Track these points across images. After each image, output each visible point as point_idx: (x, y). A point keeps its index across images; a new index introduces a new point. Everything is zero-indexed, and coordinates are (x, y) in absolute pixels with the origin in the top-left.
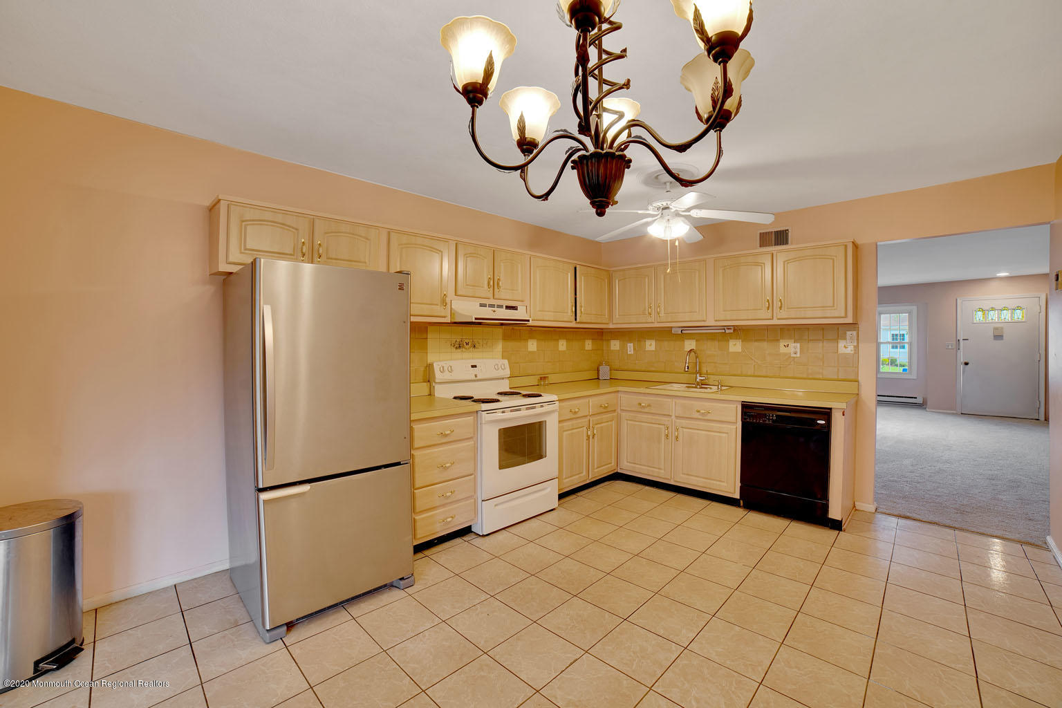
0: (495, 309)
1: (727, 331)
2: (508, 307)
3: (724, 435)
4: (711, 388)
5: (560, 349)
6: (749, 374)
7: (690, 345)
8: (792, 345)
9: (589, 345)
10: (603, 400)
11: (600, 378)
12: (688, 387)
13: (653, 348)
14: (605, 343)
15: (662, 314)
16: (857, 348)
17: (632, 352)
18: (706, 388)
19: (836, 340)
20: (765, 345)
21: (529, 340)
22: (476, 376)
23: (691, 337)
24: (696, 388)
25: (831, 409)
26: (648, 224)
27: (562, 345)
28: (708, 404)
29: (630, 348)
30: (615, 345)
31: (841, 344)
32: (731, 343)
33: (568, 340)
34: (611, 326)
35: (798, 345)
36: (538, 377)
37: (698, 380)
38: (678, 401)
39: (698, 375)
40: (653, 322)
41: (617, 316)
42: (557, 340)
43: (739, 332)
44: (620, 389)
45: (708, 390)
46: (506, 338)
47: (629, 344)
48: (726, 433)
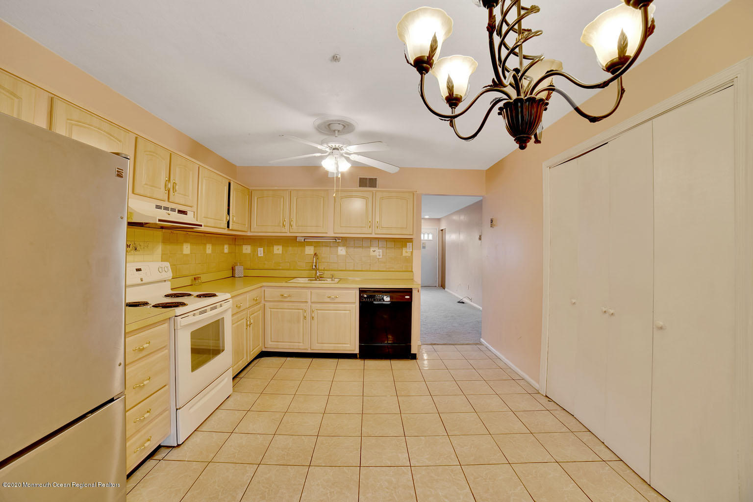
0: (169, 212)
1: (337, 241)
2: (180, 212)
3: (348, 312)
4: (327, 280)
5: (207, 252)
6: (351, 269)
7: (310, 250)
8: (377, 250)
9: (226, 248)
10: (254, 294)
11: (236, 276)
12: (311, 280)
13: (280, 251)
14: (237, 247)
15: (294, 226)
16: (412, 253)
17: (262, 255)
18: (324, 280)
19: (402, 248)
20: (360, 250)
21: (184, 244)
22: (142, 280)
23: (310, 244)
24: (316, 280)
25: (412, 289)
26: (322, 158)
27: (209, 249)
28: (336, 292)
29: (261, 251)
30: (247, 249)
31: (404, 250)
32: (340, 248)
33: (213, 245)
34: (249, 234)
35: (381, 251)
36: (193, 277)
37: (318, 275)
38: (314, 291)
39: (318, 271)
40: (286, 232)
41: (255, 226)
42: (205, 244)
43: (344, 241)
44: (264, 284)
45: (325, 282)
46: (165, 241)
47: (259, 249)
48: (349, 310)
